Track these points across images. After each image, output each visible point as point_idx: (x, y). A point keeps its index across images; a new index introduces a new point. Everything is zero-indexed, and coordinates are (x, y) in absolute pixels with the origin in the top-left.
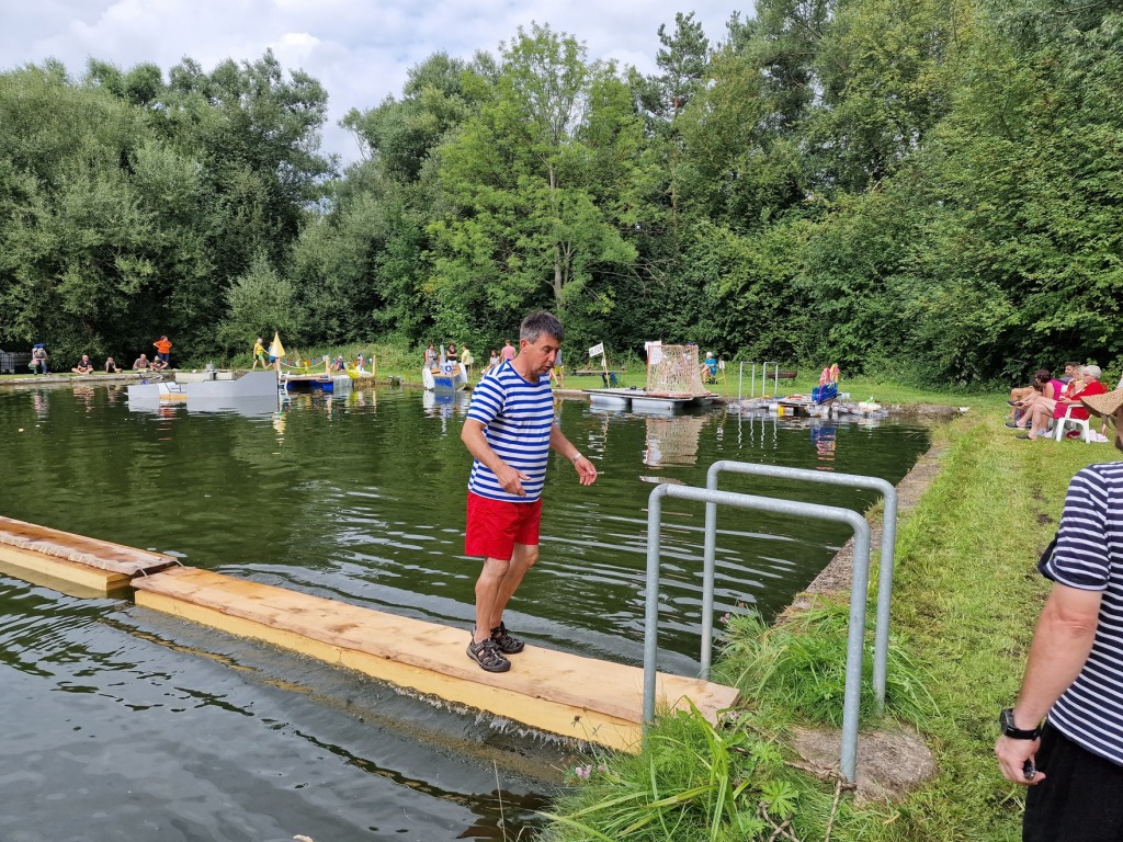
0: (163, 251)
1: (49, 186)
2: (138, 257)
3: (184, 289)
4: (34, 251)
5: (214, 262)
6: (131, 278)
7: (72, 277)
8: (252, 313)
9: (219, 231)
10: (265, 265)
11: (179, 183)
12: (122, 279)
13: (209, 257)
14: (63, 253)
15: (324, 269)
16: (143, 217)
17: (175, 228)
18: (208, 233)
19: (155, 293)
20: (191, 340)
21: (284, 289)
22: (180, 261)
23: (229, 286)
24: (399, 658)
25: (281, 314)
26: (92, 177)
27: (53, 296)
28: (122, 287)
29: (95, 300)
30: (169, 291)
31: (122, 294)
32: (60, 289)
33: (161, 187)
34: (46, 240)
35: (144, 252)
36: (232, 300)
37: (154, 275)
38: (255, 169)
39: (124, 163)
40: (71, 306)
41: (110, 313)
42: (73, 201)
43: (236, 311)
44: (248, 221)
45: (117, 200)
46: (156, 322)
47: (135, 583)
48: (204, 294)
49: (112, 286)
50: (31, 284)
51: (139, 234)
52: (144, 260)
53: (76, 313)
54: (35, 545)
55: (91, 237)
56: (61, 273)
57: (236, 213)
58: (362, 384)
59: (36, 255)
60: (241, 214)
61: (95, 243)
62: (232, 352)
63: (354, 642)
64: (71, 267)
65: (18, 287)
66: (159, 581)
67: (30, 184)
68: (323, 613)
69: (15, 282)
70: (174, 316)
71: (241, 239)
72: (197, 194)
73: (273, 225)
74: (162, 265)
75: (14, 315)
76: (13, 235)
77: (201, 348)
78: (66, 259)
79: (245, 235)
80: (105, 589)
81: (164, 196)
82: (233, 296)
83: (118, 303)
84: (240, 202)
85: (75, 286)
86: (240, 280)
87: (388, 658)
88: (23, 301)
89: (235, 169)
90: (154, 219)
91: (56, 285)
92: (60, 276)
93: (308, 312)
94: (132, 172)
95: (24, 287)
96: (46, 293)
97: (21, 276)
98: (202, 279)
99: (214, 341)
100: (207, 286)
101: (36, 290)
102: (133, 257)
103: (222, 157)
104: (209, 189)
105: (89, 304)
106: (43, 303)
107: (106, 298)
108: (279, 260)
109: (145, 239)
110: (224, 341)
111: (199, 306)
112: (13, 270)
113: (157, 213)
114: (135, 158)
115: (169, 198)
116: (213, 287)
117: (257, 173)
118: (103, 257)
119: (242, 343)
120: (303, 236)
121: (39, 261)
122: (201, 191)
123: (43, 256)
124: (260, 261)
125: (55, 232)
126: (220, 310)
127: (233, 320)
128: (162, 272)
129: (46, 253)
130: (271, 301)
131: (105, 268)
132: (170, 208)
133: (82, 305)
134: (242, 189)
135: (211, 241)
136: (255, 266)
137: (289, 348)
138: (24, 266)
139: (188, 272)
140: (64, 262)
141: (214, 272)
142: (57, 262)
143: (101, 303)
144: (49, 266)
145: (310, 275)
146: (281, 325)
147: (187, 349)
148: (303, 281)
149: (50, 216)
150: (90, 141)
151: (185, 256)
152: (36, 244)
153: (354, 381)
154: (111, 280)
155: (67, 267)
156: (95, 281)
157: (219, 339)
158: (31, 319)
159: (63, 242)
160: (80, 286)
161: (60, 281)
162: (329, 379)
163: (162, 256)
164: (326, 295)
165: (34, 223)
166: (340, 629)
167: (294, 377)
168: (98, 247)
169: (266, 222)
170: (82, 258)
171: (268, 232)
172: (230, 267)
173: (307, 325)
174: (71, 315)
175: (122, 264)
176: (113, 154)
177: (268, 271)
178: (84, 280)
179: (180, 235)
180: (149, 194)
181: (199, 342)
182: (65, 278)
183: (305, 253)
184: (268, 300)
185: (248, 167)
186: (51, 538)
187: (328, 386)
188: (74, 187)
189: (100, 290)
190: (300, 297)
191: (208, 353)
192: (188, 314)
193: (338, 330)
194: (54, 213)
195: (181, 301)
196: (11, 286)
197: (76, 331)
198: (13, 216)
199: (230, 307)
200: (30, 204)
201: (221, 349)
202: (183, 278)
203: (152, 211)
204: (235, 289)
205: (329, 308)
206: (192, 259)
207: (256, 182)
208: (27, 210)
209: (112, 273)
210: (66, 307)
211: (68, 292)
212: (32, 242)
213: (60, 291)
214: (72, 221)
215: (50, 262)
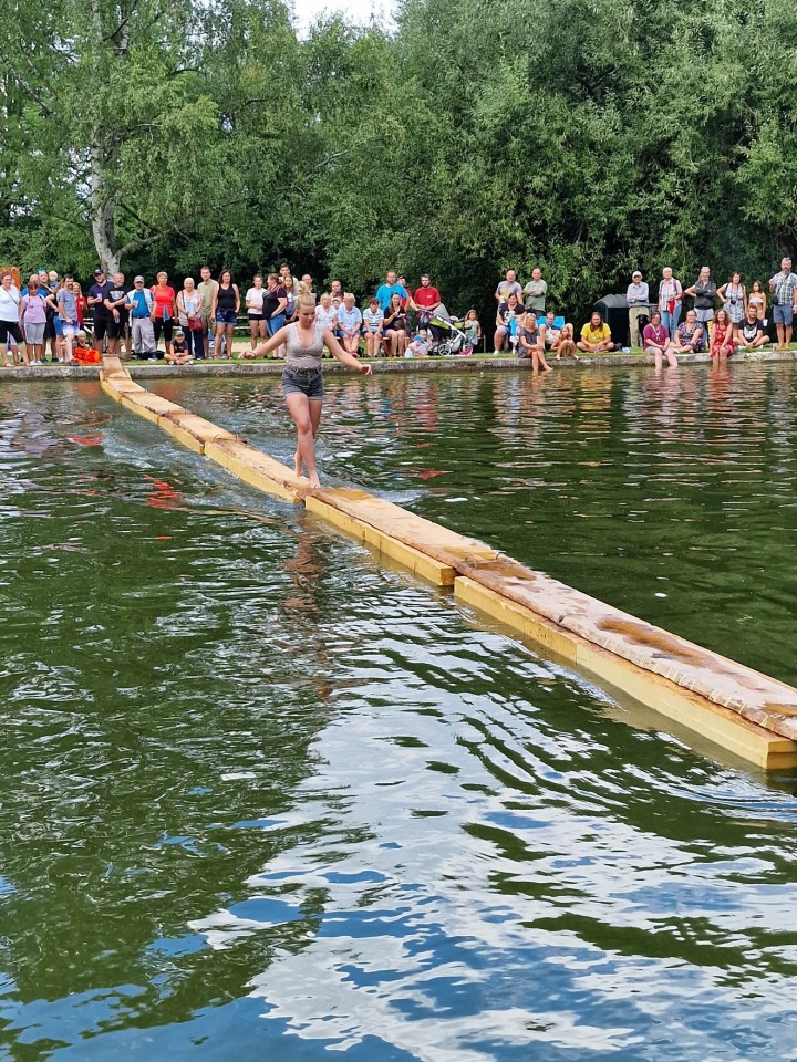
4: (704, 101)
14: (752, 102)
27: (728, 186)
32: (741, 175)
34: (724, 77)
53: (765, 223)
54: (661, 665)
56: (746, 143)
59: (707, 110)
64: (764, 128)
65: (673, 177)
69: (667, 164)
75: (663, 231)
76: (672, 75)
78: (757, 113)
80: (764, 765)
85: (769, 167)
88: (678, 203)
91: (734, 167)
92: (743, 149)
95: (681, 175)
96: (716, 186)
97: (679, 154)
101: (701, 179)
106: (711, 205)
112: (666, 143)
123: (717, 109)
125: (742, 59)
129: (723, 105)
133: (776, 207)
138: (684, 134)
140: (752, 119)
142: (741, 121)
144: (727, 130)
149: (736, 27)
152: (707, 88)
155: (757, 127)
158: (687, 238)
159: (754, 78)
160: (777, 167)
161: (742, 158)
165: (708, 45)
174: (756, 227)
178: (785, 153)
194: (744, 20)
196: (662, 173)
197: (762, 259)
198: (675, 35)
208: (697, 20)
210: (749, 210)
211: (754, 180)
212: (702, 86)
213: (740, 180)
214: (774, 32)
215: (728, 122)
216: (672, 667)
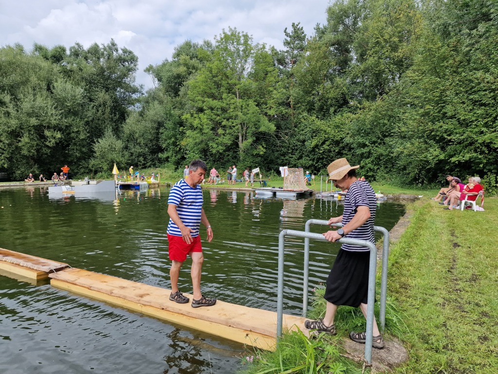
0: (66, 128)
1: (15, 99)
2: (55, 130)
3: (75, 144)
4: (9, 127)
5: (88, 133)
6: (51, 140)
7: (25, 139)
8: (105, 155)
9: (91, 119)
10: (111, 133)
11: (73, 98)
12: (47, 140)
13: (86, 130)
14: (22, 129)
15: (137, 135)
16: (57, 113)
17: (71, 117)
18: (86, 119)
19: (62, 146)
20: (78, 167)
21: (119, 144)
22: (73, 132)
23: (95, 143)
24: (168, 309)
25: (118, 155)
26: (35, 95)
27: (17, 147)
28: (47, 143)
29: (35, 149)
30: (68, 145)
31: (48, 146)
32: (20, 144)
33: (65, 99)
34: (14, 123)
35: (57, 128)
36: (96, 149)
37: (61, 138)
38: (107, 91)
39: (49, 89)
40: (25, 152)
41: (42, 155)
42: (26, 106)
43: (97, 154)
44: (103, 114)
45: (46, 105)
46: (62, 159)
47: (50, 275)
48: (83, 147)
49: (43, 143)
50: (7, 142)
51: (55, 120)
52: (57, 131)
53: (27, 155)
54: (5, 258)
55: (34, 121)
56: (21, 137)
57: (98, 111)
58: (153, 186)
59: (9, 129)
60: (100, 111)
61: (36, 124)
62: (96, 172)
63: (148, 302)
64: (25, 135)
65: (2, 144)
66: (62, 275)
67: (7, 98)
68: (134, 289)
70: (70, 156)
71: (100, 122)
72: (81, 102)
73: (115, 116)
74: (65, 134)
77: (82, 170)
78: (23, 131)
79: (102, 120)
80: (36, 279)
81: (66, 103)
82: (96, 147)
83: (45, 150)
84: (100, 106)
85: (27, 143)
86: (100, 140)
87: (163, 309)
88: (3, 149)
89: (98, 91)
90: (62, 114)
91: (18, 143)
92: (20, 139)
93: (130, 154)
94: (52, 93)
95: (4, 143)
96: (13, 146)
97: (3, 138)
98: (83, 140)
99: (88, 167)
100: (85, 143)
101: (10, 145)
102: (52, 130)
103: (92, 86)
104: (86, 100)
105: (33, 151)
106: (12, 151)
107: (41, 148)
108: (117, 131)
109: (58, 122)
110: (92, 167)
111: (82, 152)
113: (63, 111)
114: (54, 87)
115: (69, 104)
116: (88, 143)
117: (107, 93)
118: (39, 130)
119: (100, 168)
120: (127, 121)
121: (11, 132)
122: (83, 101)
123: (13, 130)
124: (109, 132)
125: (18, 119)
126: (91, 153)
127: (97, 158)
128: (65, 137)
129: (14, 128)
130: (113, 149)
131: (40, 135)
132: (69, 109)
133: (29, 152)
134: (101, 100)
135: (87, 123)
136: (106, 134)
137: (121, 170)
138: (4, 134)
139: (77, 137)
140: (22, 132)
141: (88, 137)
142: (19, 133)
143: (38, 151)
144: (15, 134)
145: (131, 138)
146: (118, 160)
147: (76, 171)
148: (128, 141)
149: (16, 112)
150: (34, 79)
151: (76, 130)
152: (9, 124)
153: (149, 185)
154: (43, 140)
155: (23, 134)
156: (35, 141)
157: (90, 166)
158: (7, 158)
159: (21, 123)
160: (29, 143)
161: (20, 141)
162: (138, 184)
163: (65, 130)
164: (137, 147)
165: (9, 115)
166: (141, 296)
167: (123, 183)
168: (37, 126)
169: (111, 114)
170: (30, 131)
171: (112, 119)
172: (95, 135)
173: (129, 160)
174: (25, 156)
175: (47, 133)
176: (44, 85)
177: (112, 136)
178: (31, 140)
179: (73, 120)
180: (60, 102)
181: (81, 168)
182: (22, 140)
183: (128, 128)
184: (112, 149)
185: (104, 90)
186: (13, 255)
187: (136, 187)
188: (26, 100)
189: (37, 145)
190: (126, 148)
191: (85, 172)
192: (76, 155)
193: (143, 162)
194: (18, 111)
195: (73, 149)
197: (27, 163)
199: (95, 152)
200: (7, 107)
201: (91, 171)
202: (75, 139)
203: (61, 110)
204: (97, 144)
205: (139, 152)
206: (78, 131)
207: (107, 97)
208: (5, 110)
209: (43, 137)
210: (23, 152)
211: (23, 146)
212: (8, 124)
213: (20, 145)
214: (25, 114)
215: (16, 132)
216: (9, 259)
